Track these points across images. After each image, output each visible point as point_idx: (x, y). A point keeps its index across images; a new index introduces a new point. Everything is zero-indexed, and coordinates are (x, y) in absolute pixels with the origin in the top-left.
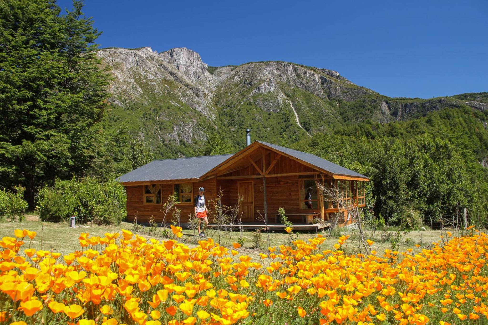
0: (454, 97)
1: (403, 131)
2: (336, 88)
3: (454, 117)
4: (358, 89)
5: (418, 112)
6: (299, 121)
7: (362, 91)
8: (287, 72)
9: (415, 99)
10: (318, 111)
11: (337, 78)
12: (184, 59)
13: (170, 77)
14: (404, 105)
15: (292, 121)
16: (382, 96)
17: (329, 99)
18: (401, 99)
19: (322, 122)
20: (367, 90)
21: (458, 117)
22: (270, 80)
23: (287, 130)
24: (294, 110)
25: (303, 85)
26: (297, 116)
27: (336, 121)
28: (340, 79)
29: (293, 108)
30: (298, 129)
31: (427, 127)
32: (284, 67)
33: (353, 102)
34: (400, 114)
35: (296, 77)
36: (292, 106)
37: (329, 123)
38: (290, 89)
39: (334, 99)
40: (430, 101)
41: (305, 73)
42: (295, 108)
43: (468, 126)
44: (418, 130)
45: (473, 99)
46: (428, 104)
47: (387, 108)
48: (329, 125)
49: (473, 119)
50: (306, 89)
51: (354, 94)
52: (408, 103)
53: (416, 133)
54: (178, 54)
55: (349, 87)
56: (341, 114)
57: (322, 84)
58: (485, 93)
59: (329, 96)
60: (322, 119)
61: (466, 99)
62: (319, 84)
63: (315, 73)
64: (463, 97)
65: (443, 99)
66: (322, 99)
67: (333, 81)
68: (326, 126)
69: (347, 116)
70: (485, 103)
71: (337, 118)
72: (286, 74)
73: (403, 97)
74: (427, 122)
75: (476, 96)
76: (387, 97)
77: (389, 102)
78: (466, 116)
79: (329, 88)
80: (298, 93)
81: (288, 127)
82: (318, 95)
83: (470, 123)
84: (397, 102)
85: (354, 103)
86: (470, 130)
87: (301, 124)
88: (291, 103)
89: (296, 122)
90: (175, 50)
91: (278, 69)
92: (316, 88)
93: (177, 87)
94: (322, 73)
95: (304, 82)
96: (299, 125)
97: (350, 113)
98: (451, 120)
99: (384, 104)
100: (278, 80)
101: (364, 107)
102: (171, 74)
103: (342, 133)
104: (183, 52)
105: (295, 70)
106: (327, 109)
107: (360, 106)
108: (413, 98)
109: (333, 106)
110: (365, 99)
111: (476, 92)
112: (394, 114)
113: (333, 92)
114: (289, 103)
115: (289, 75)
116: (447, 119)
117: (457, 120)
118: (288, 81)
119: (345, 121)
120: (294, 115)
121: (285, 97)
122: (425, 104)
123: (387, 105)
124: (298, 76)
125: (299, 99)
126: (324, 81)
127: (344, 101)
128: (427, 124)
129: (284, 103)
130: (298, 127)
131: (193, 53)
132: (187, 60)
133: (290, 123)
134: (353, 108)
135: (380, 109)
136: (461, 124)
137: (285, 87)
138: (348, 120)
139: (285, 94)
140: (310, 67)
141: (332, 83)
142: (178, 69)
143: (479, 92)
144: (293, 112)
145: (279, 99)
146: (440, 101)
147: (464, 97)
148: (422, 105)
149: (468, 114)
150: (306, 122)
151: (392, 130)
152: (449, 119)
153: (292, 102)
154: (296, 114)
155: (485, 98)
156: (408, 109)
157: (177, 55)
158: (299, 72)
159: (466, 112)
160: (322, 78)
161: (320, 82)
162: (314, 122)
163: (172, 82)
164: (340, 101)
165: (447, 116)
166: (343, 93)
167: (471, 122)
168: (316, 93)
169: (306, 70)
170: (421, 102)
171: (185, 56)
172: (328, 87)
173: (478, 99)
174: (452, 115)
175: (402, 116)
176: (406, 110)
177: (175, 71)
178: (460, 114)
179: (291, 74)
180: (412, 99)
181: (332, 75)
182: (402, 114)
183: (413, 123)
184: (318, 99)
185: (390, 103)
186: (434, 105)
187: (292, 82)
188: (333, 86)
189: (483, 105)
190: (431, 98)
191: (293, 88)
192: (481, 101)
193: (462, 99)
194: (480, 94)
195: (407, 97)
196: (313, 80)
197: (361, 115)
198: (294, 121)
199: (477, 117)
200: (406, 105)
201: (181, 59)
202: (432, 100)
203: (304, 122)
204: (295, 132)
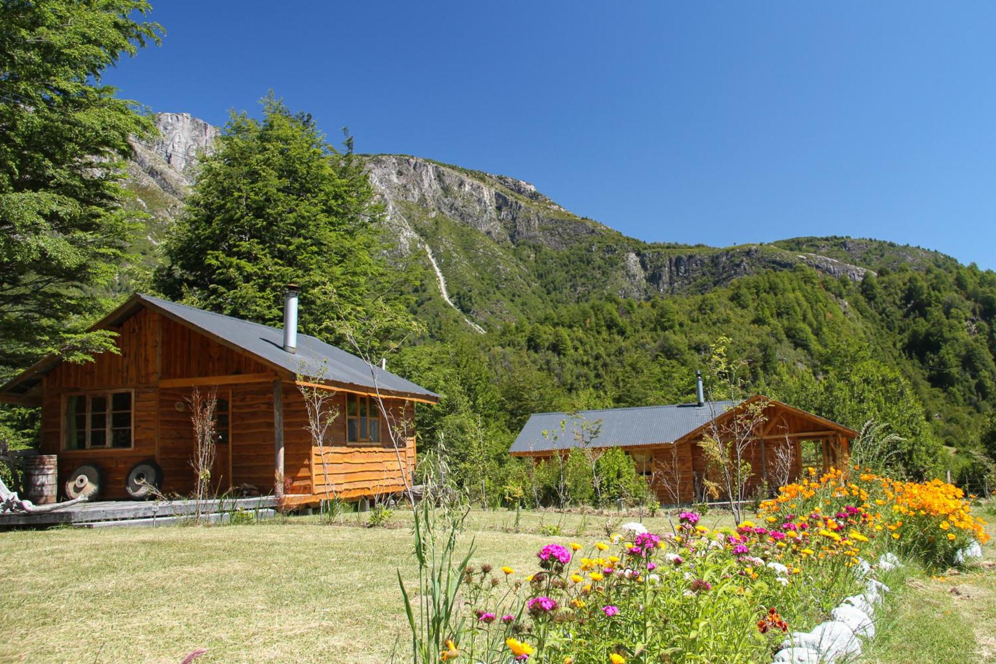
0: (775, 244)
1: (684, 319)
2: (529, 221)
3: (784, 290)
4: (576, 222)
5: (704, 274)
6: (448, 289)
7: (586, 228)
8: (422, 181)
9: (698, 246)
10: (489, 269)
11: (531, 197)
12: (183, 140)
13: (147, 181)
14: (674, 260)
15: (431, 291)
16: (628, 239)
17: (513, 243)
18: (668, 247)
19: (498, 294)
20: (595, 224)
21: (794, 290)
22: (383, 196)
23: (420, 310)
24: (435, 265)
25: (456, 209)
26: (442, 278)
27: (529, 291)
28: (537, 198)
29: (433, 261)
30: (445, 309)
31: (731, 309)
32: (414, 168)
33: (565, 250)
34: (666, 278)
35: (440, 192)
36: (430, 257)
37: (514, 295)
38: (428, 219)
39: (524, 244)
40: (727, 252)
41: (460, 185)
42: (438, 261)
43: (812, 307)
44: (714, 317)
45: (812, 249)
46: (724, 259)
47: (639, 266)
48: (512, 301)
49: (821, 294)
50: (463, 219)
51: (568, 234)
52: (683, 256)
53: (710, 323)
54: (169, 128)
55: (557, 217)
56: (540, 276)
57: (499, 208)
58: (835, 237)
59: (512, 237)
60: (497, 287)
61: (800, 250)
62: (492, 208)
63: (482, 184)
64: (793, 245)
65: (754, 248)
66: (498, 243)
67: (523, 204)
68: (506, 304)
69: (553, 282)
70: (837, 258)
71: (529, 286)
72: (419, 184)
73: (673, 242)
74: (732, 299)
75: (818, 243)
76: (637, 242)
77: (643, 252)
78: (808, 288)
79: (514, 219)
80: (444, 227)
81: (422, 303)
82: (489, 233)
83: (816, 302)
84: (659, 253)
85: (568, 253)
86: (816, 317)
87: (450, 297)
88: (429, 250)
89: (440, 294)
90: (163, 117)
91: (400, 173)
92: (486, 217)
93: (165, 205)
94: (498, 186)
95: (459, 203)
96: (447, 299)
97: (560, 276)
98: (779, 296)
99: (633, 256)
100: (401, 198)
101: (589, 263)
102: (153, 172)
103: (556, 321)
104: (181, 124)
105: (438, 176)
106: (508, 266)
107: (581, 260)
108: (693, 245)
109: (521, 260)
110: (591, 245)
111: (818, 237)
112: (654, 279)
113: (521, 227)
114: (424, 249)
115: (426, 185)
116: (772, 294)
117: (791, 296)
118: (423, 200)
119: (549, 293)
120: (434, 277)
121: (416, 236)
122: (717, 257)
123: (638, 259)
124: (446, 190)
125: (448, 242)
126: (501, 202)
127: (547, 249)
128: (731, 304)
129: (414, 249)
130: (446, 305)
131: (206, 128)
132: (191, 143)
133: (425, 295)
134: (565, 265)
135: (623, 268)
136: (799, 305)
137: (416, 214)
138: (555, 289)
139: (417, 230)
140: (471, 172)
141: (520, 207)
142: (169, 162)
143: (824, 236)
144: (433, 269)
145: (402, 240)
146: (748, 253)
147: (796, 244)
148: (712, 261)
149: (812, 283)
150: (462, 293)
151: (662, 316)
152: (776, 295)
153: (431, 247)
154: (439, 274)
155: (836, 248)
156: (682, 269)
157: (166, 129)
158: (447, 182)
159: (807, 280)
160: (498, 196)
161: (494, 205)
162: (480, 294)
163: (153, 193)
164: (537, 249)
165: (771, 288)
166: (543, 230)
167: (818, 301)
168: (484, 229)
169: (464, 177)
170: (711, 253)
171: (186, 134)
172: (510, 217)
173: (823, 251)
174: (781, 286)
175: (671, 284)
176: (678, 271)
177: (162, 167)
178: (795, 284)
179: (430, 186)
180: (690, 247)
181: (519, 191)
182: (671, 278)
183: (703, 301)
184: (488, 242)
185: (645, 255)
186: (737, 261)
187: (431, 204)
188: (521, 214)
189: (833, 263)
190: (730, 245)
191: (433, 215)
192: (828, 255)
193: (791, 250)
194: (827, 239)
195: (681, 243)
196: (480, 201)
197: (583, 280)
198: (435, 290)
199: (827, 289)
200: (679, 260)
201: (177, 140)
202: (733, 249)
203: (458, 294)
204: (437, 316)
